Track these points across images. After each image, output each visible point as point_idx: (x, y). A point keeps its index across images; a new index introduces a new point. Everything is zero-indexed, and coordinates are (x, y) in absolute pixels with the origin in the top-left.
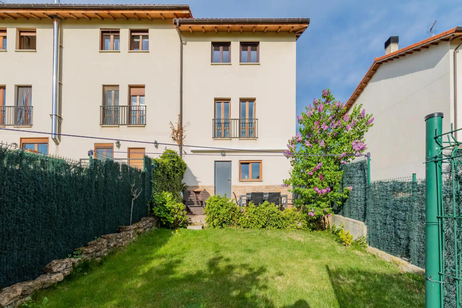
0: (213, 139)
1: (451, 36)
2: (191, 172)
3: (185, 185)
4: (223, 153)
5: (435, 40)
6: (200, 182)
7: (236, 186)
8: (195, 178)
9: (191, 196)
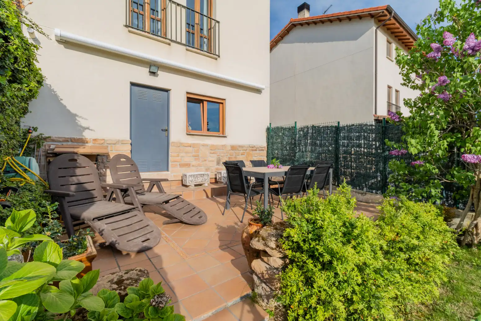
0: (126, 29)
1: (380, 12)
2: (55, 98)
3: (34, 134)
4: (154, 69)
5: (363, 12)
6: (88, 128)
7: (181, 144)
8: (74, 116)
9: (78, 171)
